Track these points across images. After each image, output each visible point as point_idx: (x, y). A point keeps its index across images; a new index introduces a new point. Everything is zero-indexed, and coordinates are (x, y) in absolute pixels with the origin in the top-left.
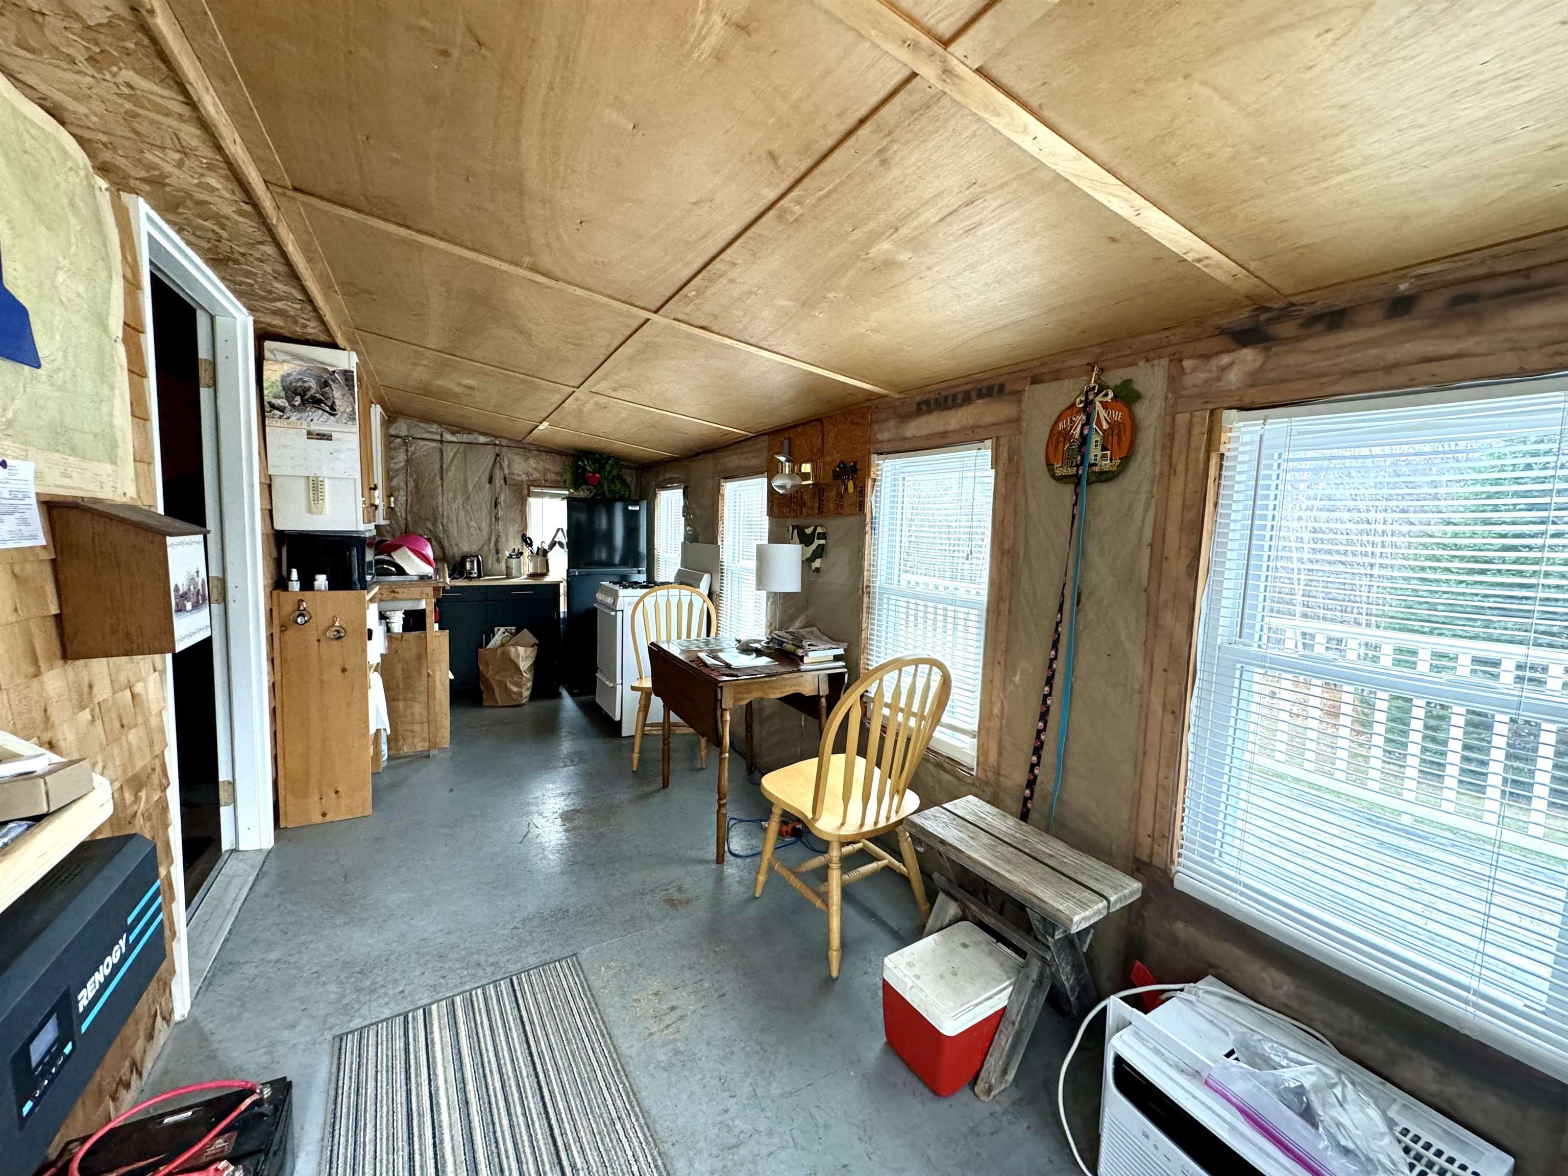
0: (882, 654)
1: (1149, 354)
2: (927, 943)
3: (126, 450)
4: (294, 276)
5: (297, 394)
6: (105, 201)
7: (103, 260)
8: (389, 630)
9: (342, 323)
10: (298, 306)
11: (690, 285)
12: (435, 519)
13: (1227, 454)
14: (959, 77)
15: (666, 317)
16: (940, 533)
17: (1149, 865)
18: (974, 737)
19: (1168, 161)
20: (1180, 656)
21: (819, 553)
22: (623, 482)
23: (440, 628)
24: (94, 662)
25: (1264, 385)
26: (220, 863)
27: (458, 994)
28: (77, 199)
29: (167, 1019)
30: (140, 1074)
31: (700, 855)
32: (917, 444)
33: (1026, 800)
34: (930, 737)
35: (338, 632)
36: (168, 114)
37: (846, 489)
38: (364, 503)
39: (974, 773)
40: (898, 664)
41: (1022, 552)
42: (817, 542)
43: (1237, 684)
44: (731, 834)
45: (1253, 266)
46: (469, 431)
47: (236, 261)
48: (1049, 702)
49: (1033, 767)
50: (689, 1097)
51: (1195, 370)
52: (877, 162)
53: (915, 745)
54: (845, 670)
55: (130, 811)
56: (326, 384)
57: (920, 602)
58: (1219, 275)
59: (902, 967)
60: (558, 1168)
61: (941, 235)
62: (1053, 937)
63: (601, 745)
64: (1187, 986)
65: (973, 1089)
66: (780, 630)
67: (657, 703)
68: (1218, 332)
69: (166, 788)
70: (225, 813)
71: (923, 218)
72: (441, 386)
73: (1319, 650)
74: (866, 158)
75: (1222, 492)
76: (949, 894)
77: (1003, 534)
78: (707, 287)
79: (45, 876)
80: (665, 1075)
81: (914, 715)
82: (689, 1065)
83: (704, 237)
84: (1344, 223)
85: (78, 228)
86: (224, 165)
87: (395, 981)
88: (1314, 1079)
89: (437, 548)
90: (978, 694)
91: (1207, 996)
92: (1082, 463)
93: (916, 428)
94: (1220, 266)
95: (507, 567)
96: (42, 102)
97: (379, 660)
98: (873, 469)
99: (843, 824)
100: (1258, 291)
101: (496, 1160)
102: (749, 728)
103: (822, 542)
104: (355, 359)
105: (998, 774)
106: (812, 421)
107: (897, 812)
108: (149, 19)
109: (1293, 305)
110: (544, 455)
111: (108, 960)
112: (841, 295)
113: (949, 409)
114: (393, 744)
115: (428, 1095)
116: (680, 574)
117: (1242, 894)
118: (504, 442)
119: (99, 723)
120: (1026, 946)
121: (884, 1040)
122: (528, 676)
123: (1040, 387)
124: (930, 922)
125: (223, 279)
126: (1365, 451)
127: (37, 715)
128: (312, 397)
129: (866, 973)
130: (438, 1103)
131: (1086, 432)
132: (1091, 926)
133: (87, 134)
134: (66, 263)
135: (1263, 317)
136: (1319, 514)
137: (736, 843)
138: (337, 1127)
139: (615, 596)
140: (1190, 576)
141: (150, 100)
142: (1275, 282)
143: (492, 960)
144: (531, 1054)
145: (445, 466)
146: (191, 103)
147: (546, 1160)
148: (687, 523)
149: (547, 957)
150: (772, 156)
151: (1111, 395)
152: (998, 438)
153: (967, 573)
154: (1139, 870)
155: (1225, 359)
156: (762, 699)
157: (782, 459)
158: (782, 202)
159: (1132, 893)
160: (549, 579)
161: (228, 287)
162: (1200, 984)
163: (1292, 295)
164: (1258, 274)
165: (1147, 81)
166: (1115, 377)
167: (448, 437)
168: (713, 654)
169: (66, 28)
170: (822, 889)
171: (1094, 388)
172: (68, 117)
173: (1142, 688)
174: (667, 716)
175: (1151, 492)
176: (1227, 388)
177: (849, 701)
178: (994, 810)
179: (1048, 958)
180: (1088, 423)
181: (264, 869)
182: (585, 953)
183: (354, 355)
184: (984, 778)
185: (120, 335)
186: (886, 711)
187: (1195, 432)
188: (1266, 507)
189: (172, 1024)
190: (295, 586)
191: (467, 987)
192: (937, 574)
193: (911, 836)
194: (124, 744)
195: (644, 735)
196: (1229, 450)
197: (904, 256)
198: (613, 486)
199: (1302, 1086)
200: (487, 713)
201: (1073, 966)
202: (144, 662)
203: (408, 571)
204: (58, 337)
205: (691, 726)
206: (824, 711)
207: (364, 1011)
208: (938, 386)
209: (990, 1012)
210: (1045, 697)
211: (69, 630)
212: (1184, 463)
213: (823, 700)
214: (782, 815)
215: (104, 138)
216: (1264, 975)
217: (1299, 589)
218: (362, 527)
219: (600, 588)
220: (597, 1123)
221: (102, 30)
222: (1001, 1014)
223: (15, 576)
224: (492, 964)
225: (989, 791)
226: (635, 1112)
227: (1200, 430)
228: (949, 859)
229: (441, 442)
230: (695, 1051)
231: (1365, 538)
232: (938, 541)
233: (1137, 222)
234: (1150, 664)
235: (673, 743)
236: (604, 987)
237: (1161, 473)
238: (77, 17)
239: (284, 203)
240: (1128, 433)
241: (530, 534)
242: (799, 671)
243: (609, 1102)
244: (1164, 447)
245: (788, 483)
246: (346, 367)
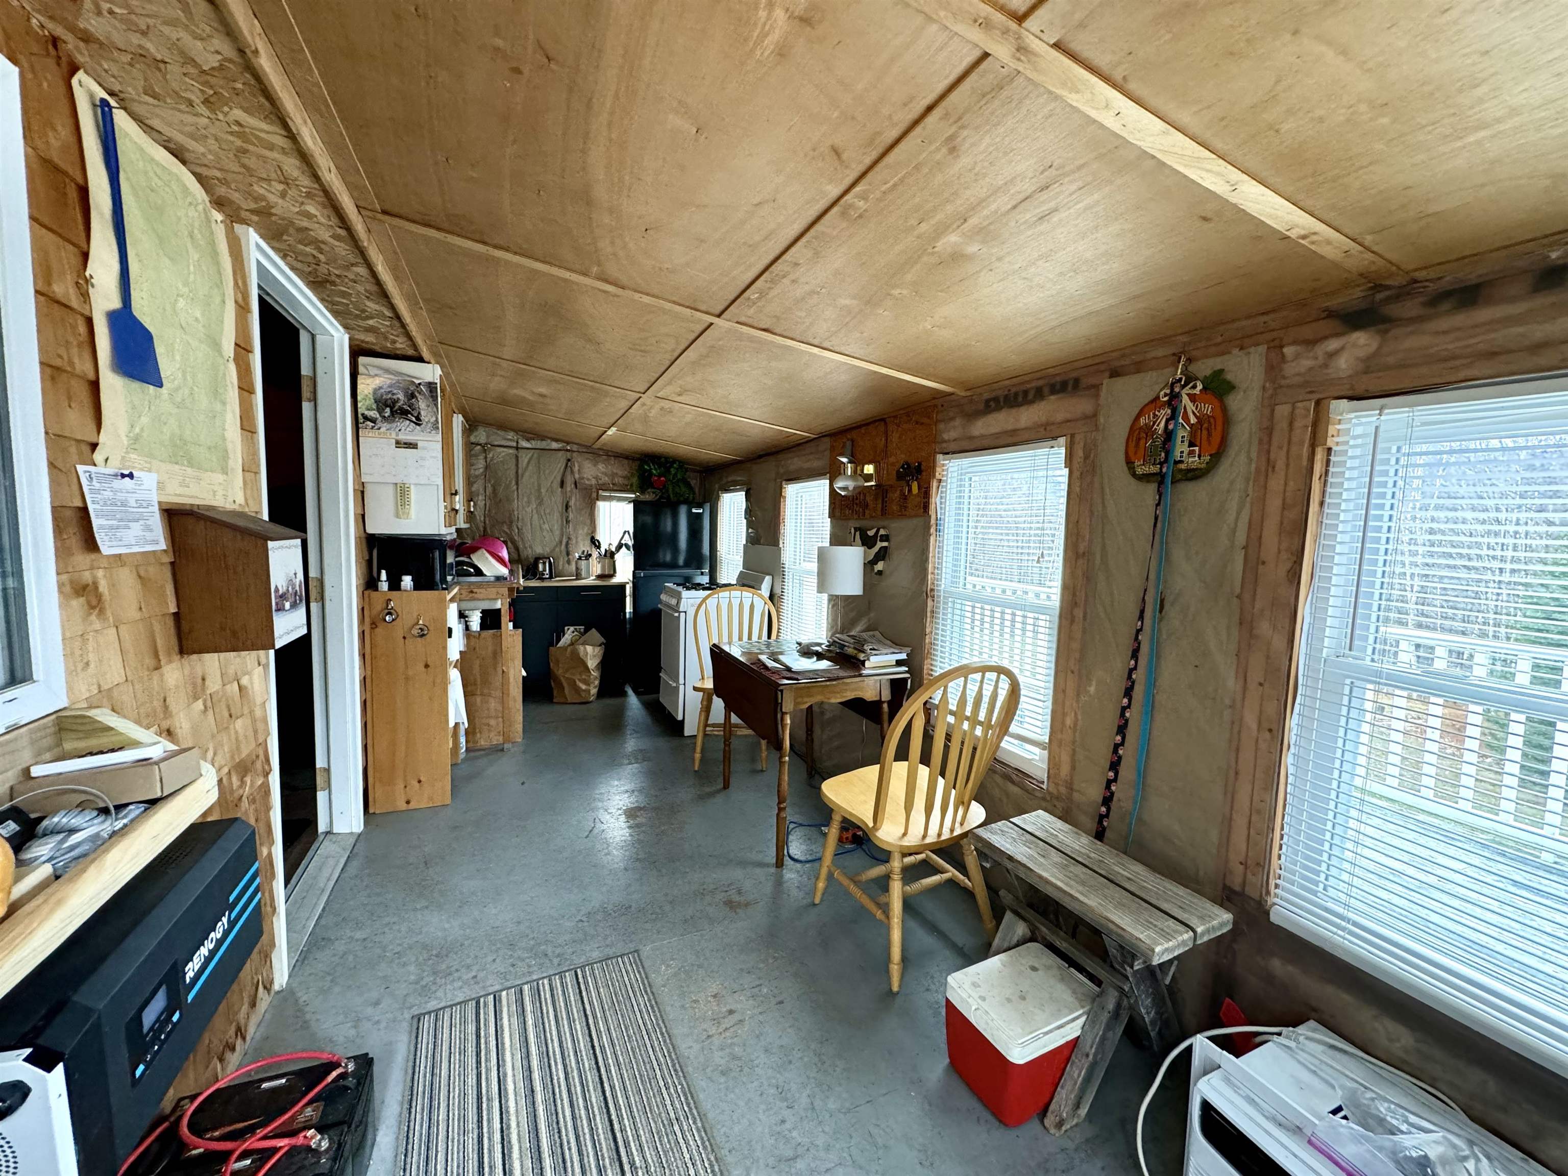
0: (947, 660)
1: (1243, 343)
2: (994, 963)
3: (236, 461)
4: (384, 295)
5: (387, 406)
6: (220, 232)
7: (218, 286)
8: (467, 628)
9: (428, 337)
10: (388, 323)
11: (753, 287)
12: (511, 522)
13: (1335, 448)
14: (1035, 54)
15: (729, 320)
16: (1007, 534)
17: (1241, 894)
18: (1044, 749)
19: (1271, 128)
20: (1279, 670)
21: (882, 555)
22: (688, 485)
23: (514, 627)
24: (207, 657)
25: (1379, 371)
26: (316, 845)
27: (527, 983)
28: (196, 231)
29: (267, 989)
30: (244, 1038)
31: (760, 857)
32: (986, 443)
33: (1102, 817)
34: (998, 747)
35: (422, 630)
36: (271, 147)
37: (910, 491)
38: (446, 507)
39: (1044, 787)
40: (964, 671)
41: (1098, 557)
42: (880, 545)
43: (1345, 700)
44: (791, 837)
45: (1368, 239)
46: (543, 438)
47: (333, 283)
48: (1127, 715)
49: (1109, 783)
50: (746, 1104)
51: (1297, 356)
52: (944, 150)
53: (981, 757)
54: (907, 675)
55: (236, 795)
56: (413, 396)
57: (987, 607)
58: (1327, 251)
59: (966, 986)
60: (617, 1164)
61: (1013, 224)
62: (1132, 967)
63: (663, 743)
64: (1285, 1030)
65: (1042, 1122)
66: (842, 633)
67: (718, 704)
68: (1324, 315)
69: (268, 774)
70: (321, 797)
71: (993, 207)
72: (515, 395)
73: (1440, 665)
74: (933, 148)
75: (1329, 490)
76: (1016, 913)
77: (1078, 534)
78: (770, 288)
79: (160, 854)
80: (722, 1080)
81: (980, 723)
82: (746, 1069)
83: (766, 238)
84: (1483, 185)
85: (196, 257)
86: (321, 193)
87: (468, 967)
88: (1440, 1149)
89: (512, 550)
90: (1049, 704)
91: (1307, 1042)
92: (1166, 460)
93: (983, 426)
94: (1328, 242)
95: (577, 569)
96: (166, 144)
97: (458, 656)
98: (938, 469)
99: (905, 834)
100: (1373, 268)
101: (559, 1150)
102: (810, 730)
103: (885, 544)
104: (438, 371)
105: (1070, 787)
106: (875, 421)
107: (962, 824)
108: (253, 60)
109: (1415, 281)
110: (612, 461)
111: (212, 935)
112: (905, 292)
113: (1019, 405)
114: (470, 737)
115: (496, 1079)
116: (741, 575)
117: (1351, 933)
118: (575, 448)
119: (210, 712)
120: (1101, 973)
121: (947, 1060)
122: (595, 674)
123: (1119, 382)
124: (996, 942)
125: (322, 300)
126: (1495, 443)
127: (157, 704)
128: (401, 409)
129: (928, 990)
130: (506, 1089)
131: (1171, 427)
132: (1175, 958)
133: (204, 171)
134: (186, 290)
135: (1380, 296)
136: (1436, 514)
137: (796, 847)
138: (414, 1104)
139: (679, 598)
140: (1291, 582)
141: (257, 137)
142: (1393, 256)
143: (558, 951)
144: (593, 1047)
145: (520, 471)
146: (292, 137)
147: (606, 1155)
148: (749, 526)
149: (610, 952)
150: (836, 152)
151: (1200, 386)
152: (1072, 436)
153: (1036, 577)
154: (1229, 899)
155: (1333, 345)
156: (822, 703)
157: (844, 460)
158: (846, 198)
159: (1222, 925)
160: (617, 580)
161: (326, 308)
162: (1301, 1029)
163: (1416, 270)
164: (1375, 248)
165: (1248, 41)
166: (1203, 368)
167: (524, 444)
168: (774, 657)
169: (185, 74)
170: (883, 899)
171: (1181, 379)
172: (187, 156)
173: (1234, 701)
174: (727, 717)
175: (1246, 490)
176: (1333, 376)
177: (912, 709)
178: (1066, 827)
179: (1126, 988)
180: (1173, 417)
181: (355, 850)
182: (646, 951)
183: (438, 367)
184: (1055, 792)
185: (232, 355)
186: (951, 719)
187: (1298, 424)
188: (1381, 507)
189: (272, 993)
190: (384, 586)
191: (535, 977)
192: (1004, 577)
193: (976, 849)
194: (232, 732)
195: (705, 735)
196: (1337, 444)
197: (972, 249)
198: (677, 490)
199: (1426, 1157)
200: (557, 708)
201: (1153, 1000)
202: (249, 658)
203: (485, 571)
204: (178, 358)
205: (750, 727)
206: (886, 717)
207: (440, 994)
208: (1007, 382)
209: (1062, 1042)
210: (1124, 709)
211: (185, 626)
212: (1284, 458)
213: (885, 706)
214: (842, 822)
215: (218, 174)
216: (1377, 1025)
217: (1412, 597)
218: (443, 531)
219: (664, 589)
220: (655, 1123)
221: (216, 74)
222: (1073, 1044)
223: (140, 577)
224: (558, 956)
225: (1059, 805)
226: (692, 1114)
227: (1304, 422)
228: (1018, 877)
229: (517, 448)
230: (753, 1057)
231: (1492, 540)
232: (1006, 543)
233: (1233, 198)
234: (1243, 676)
235: (735, 743)
236: (664, 986)
237: (1258, 470)
238: (193, 62)
239: (374, 226)
240: (1219, 428)
241: (597, 538)
242: (860, 675)
243: (668, 1102)
244: (1261, 442)
245: (851, 484)
246: (431, 380)
